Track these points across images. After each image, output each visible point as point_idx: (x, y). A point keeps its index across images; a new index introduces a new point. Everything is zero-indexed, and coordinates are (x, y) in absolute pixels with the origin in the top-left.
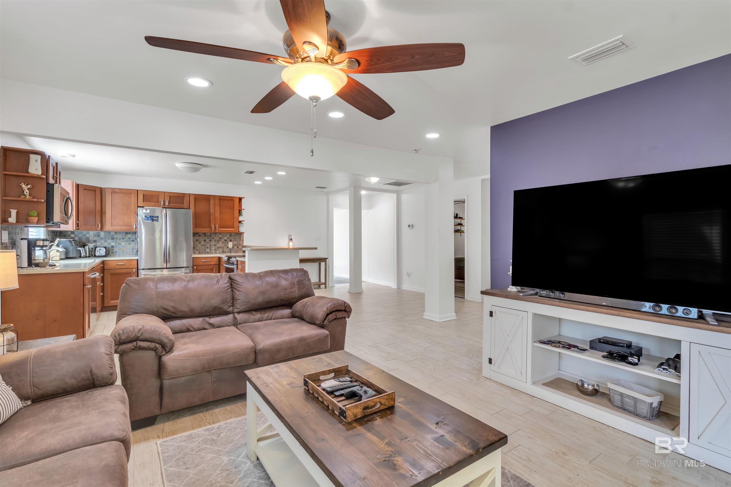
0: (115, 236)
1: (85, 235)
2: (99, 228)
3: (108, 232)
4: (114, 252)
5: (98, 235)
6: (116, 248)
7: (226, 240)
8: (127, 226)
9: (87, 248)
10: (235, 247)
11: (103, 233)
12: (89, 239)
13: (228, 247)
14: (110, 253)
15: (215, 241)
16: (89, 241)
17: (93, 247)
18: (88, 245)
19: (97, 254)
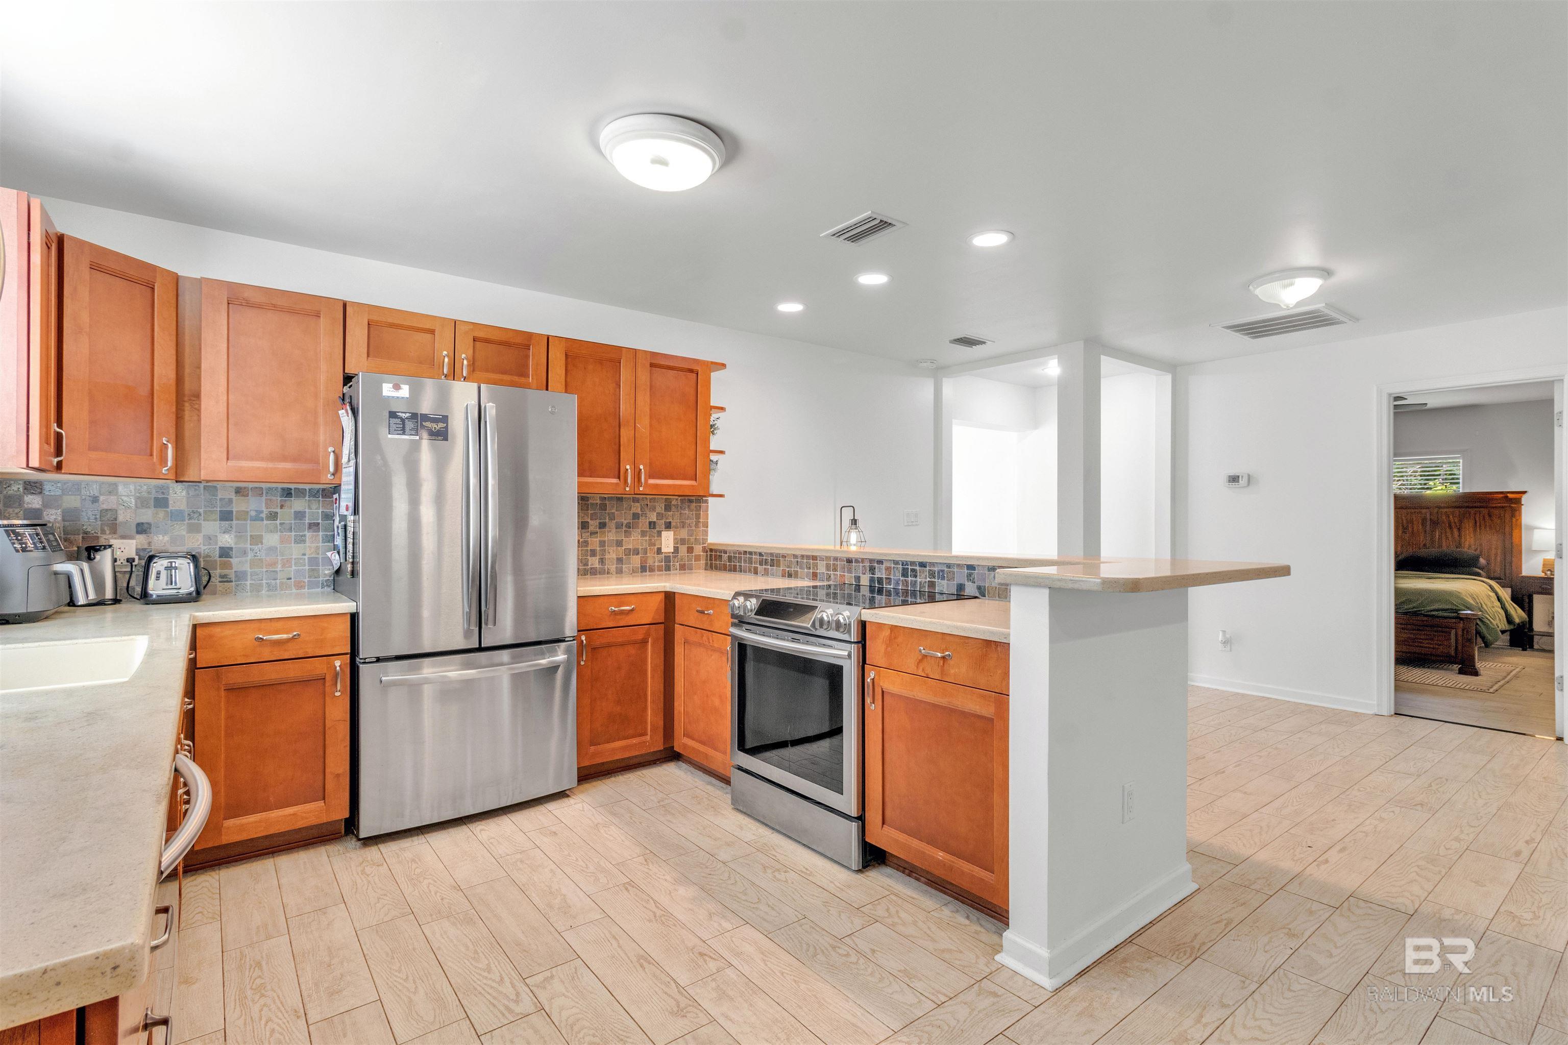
0: (238, 506)
1: (95, 500)
2: (170, 464)
3: (205, 488)
4: (233, 577)
5: (156, 500)
6: (243, 559)
7: (652, 525)
8: (295, 460)
9: (104, 559)
10: (683, 549)
11: (184, 493)
12: (116, 519)
13: (659, 551)
14: (215, 580)
15: (619, 526)
16: (114, 528)
17: (133, 554)
18: (110, 546)
19: (156, 588)
